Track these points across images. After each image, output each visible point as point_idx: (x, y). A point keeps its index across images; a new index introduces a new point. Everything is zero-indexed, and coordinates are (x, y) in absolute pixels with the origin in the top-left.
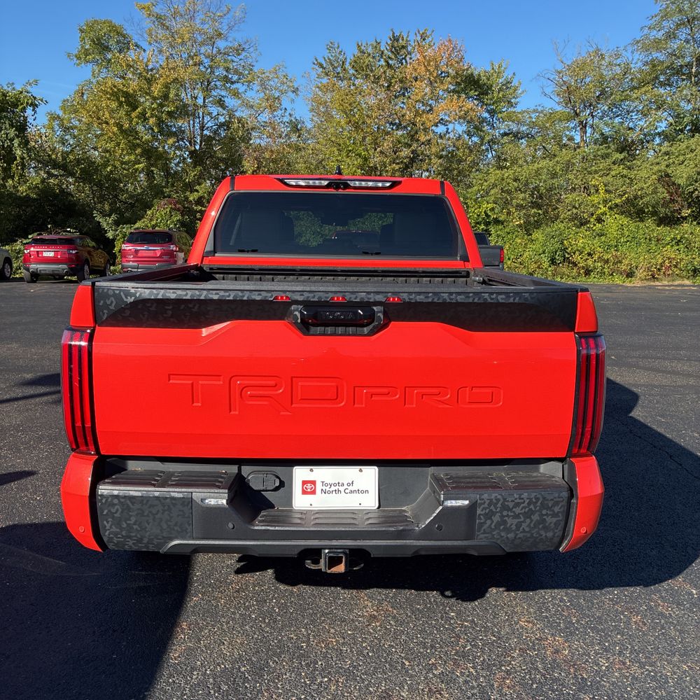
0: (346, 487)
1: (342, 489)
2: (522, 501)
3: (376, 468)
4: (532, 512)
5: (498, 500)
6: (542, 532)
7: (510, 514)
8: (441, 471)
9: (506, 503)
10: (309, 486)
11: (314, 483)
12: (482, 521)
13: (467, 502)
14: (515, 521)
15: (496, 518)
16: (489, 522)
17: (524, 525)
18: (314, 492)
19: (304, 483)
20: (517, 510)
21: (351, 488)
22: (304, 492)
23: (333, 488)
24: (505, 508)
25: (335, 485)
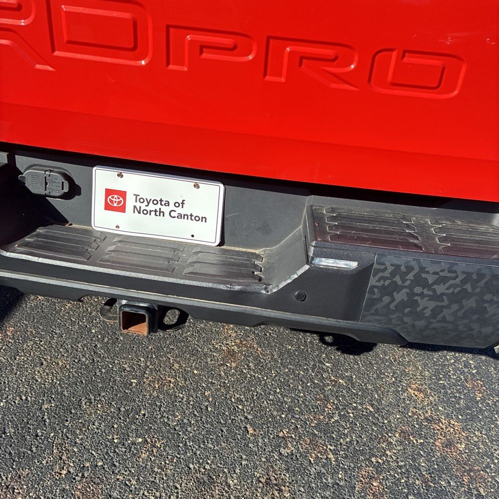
0: (172, 207)
1: (164, 209)
2: (453, 275)
3: (222, 186)
4: (465, 294)
5: (410, 269)
6: (476, 327)
7: (426, 292)
8: (325, 204)
9: (423, 275)
10: (115, 198)
11: (123, 194)
12: (375, 297)
13: (354, 265)
14: (433, 304)
15: (401, 296)
16: (386, 299)
17: (446, 312)
18: (122, 209)
19: (109, 192)
20: (440, 289)
21: (179, 210)
22: (108, 207)
23: (152, 207)
24: (419, 281)
25: (155, 202)
